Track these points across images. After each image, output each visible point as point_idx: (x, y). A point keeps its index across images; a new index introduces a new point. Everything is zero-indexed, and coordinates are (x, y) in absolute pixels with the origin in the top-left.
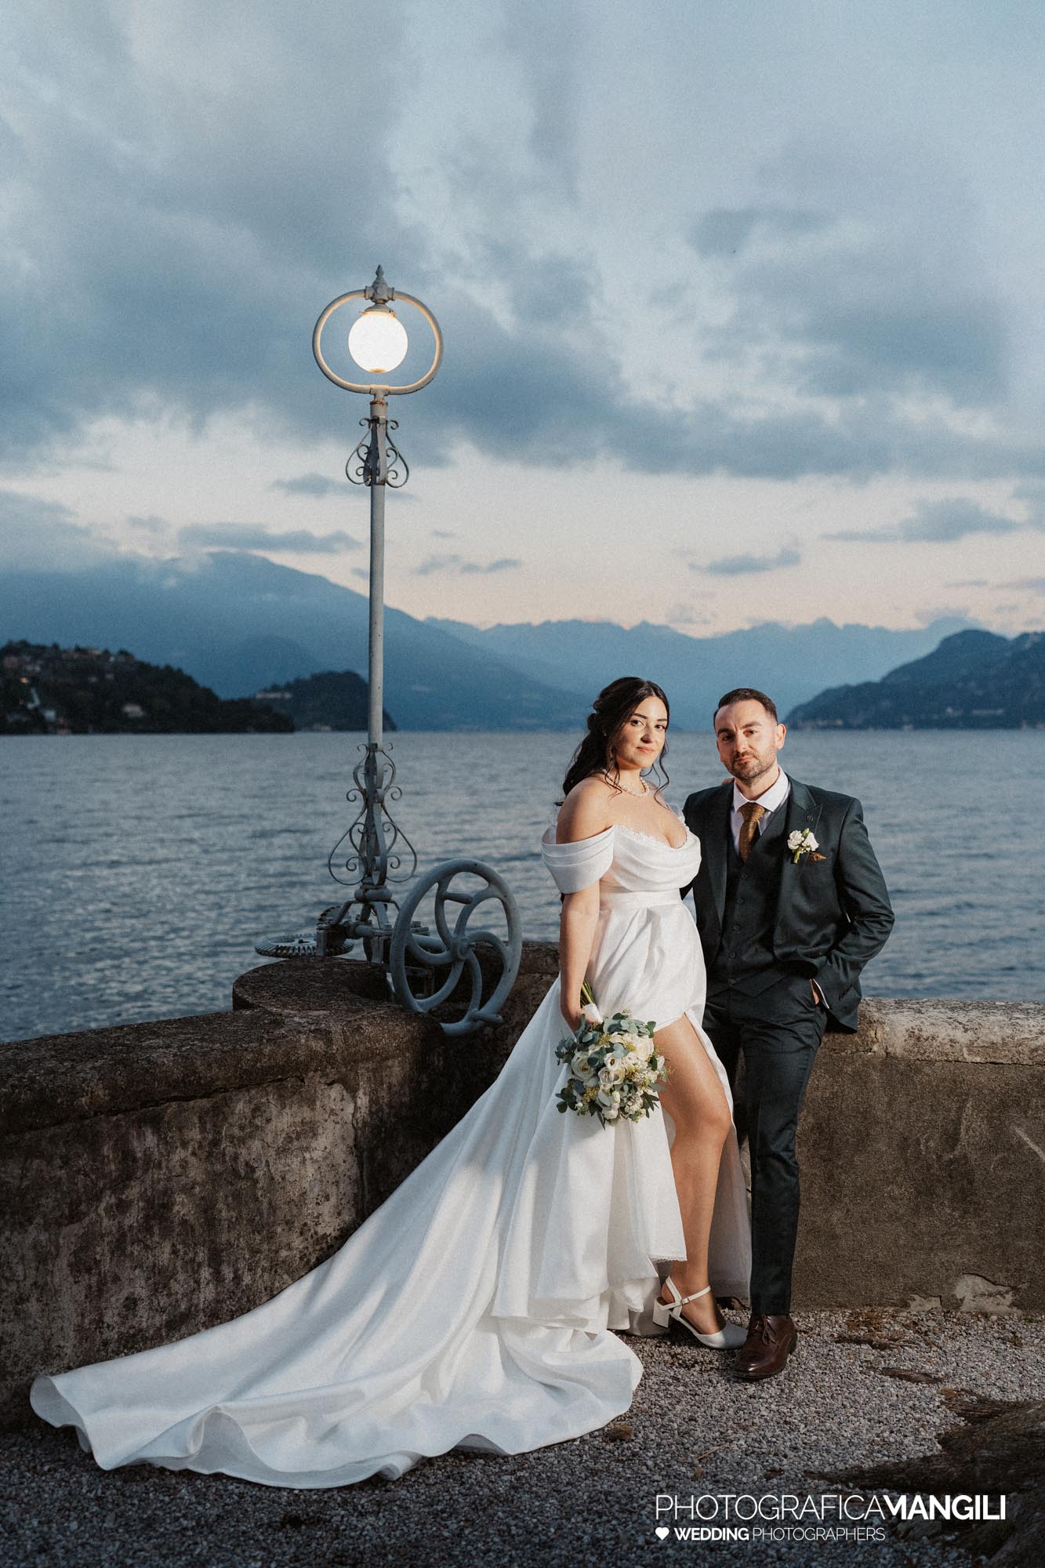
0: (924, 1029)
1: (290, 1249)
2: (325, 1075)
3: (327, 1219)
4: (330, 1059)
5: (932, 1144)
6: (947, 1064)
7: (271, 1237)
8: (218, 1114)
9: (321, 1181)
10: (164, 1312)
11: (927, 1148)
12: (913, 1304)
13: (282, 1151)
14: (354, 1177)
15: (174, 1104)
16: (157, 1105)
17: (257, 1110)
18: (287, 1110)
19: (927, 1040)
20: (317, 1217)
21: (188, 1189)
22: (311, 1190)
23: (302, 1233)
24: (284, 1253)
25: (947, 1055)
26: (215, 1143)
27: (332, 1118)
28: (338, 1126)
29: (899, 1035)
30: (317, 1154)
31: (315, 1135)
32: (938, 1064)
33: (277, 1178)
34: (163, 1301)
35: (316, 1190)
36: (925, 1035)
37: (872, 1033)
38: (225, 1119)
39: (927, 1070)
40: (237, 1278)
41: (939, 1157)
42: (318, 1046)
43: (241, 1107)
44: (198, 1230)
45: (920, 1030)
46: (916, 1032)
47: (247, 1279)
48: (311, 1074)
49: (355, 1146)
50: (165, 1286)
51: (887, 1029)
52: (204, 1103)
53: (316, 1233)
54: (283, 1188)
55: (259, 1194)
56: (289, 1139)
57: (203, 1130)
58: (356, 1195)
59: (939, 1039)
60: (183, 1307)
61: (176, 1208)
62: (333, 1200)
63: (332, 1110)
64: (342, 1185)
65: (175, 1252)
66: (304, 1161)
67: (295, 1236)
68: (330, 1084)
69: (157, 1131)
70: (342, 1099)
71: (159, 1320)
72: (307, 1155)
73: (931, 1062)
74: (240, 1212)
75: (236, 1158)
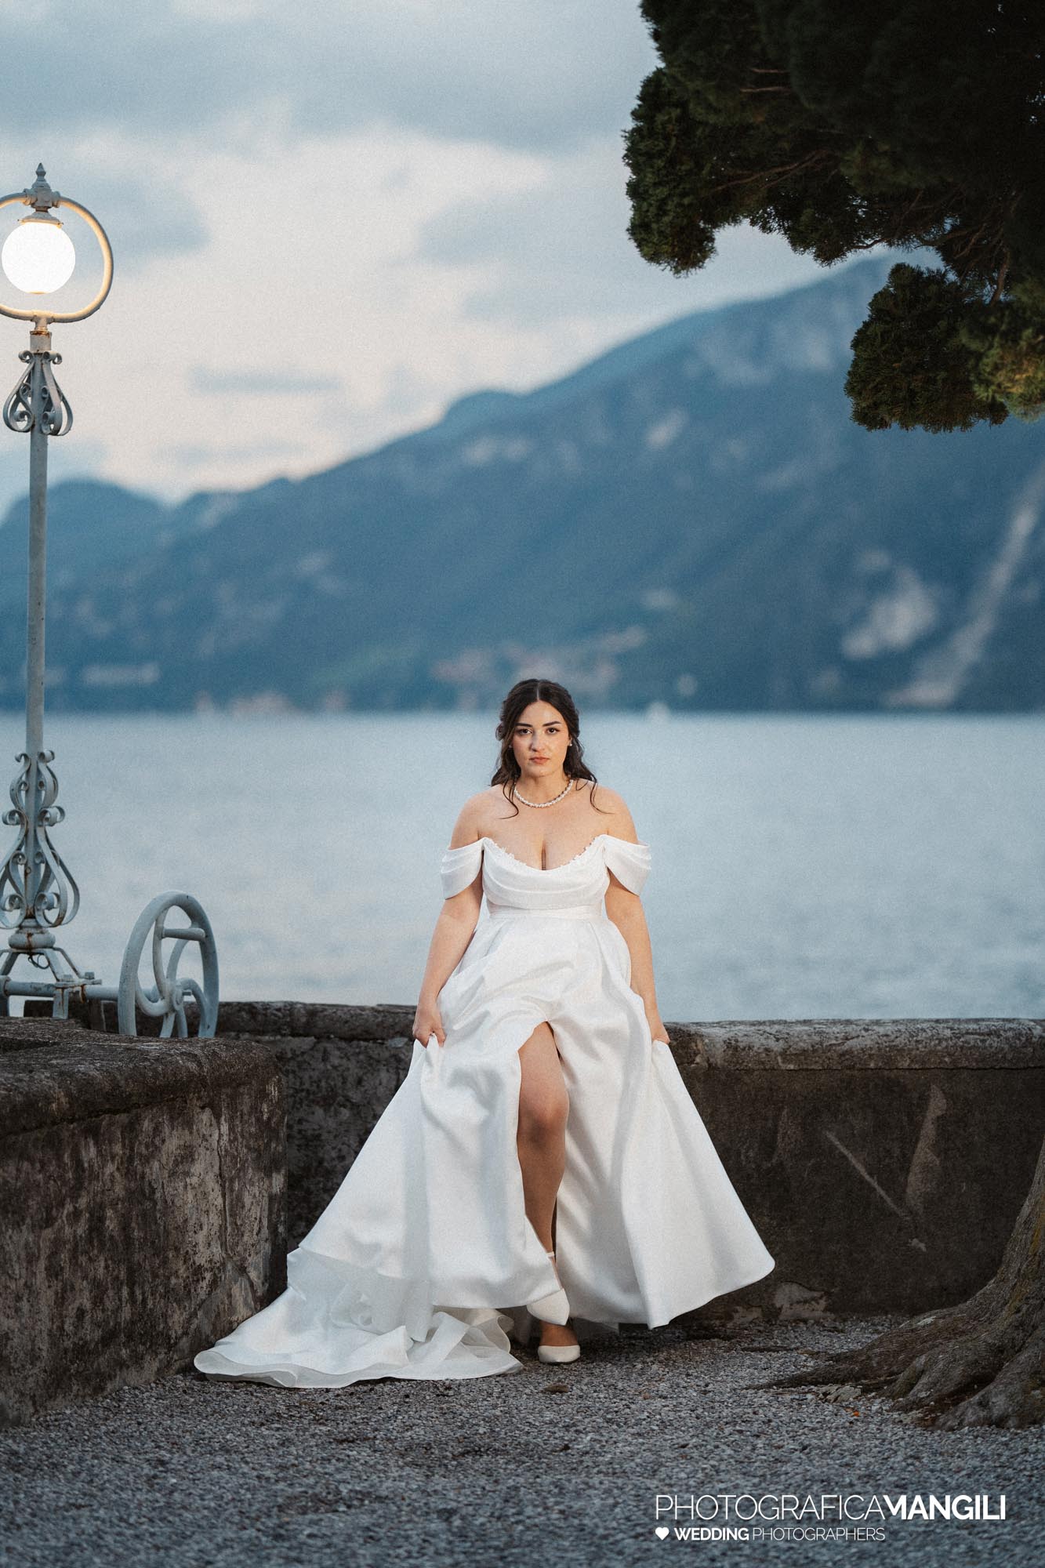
0: (739, 1039)
1: (177, 1277)
2: (199, 1098)
3: (201, 1248)
4: (202, 1080)
5: (751, 1154)
6: (764, 1073)
7: (165, 1262)
8: (131, 1128)
9: (197, 1209)
10: (99, 1327)
11: (747, 1157)
12: (736, 1316)
13: (173, 1174)
14: (219, 1208)
15: (107, 1116)
16: (97, 1116)
17: (157, 1130)
18: (175, 1132)
19: (744, 1049)
20: (195, 1246)
21: (113, 1205)
22: (191, 1218)
23: (185, 1262)
24: (173, 1281)
25: (763, 1063)
26: (131, 1160)
27: (204, 1143)
28: (208, 1152)
29: (718, 1046)
30: (194, 1180)
31: (193, 1160)
32: (756, 1073)
33: (169, 1201)
34: (100, 1315)
35: (194, 1217)
36: (741, 1045)
37: (693, 1044)
38: (137, 1136)
39: (746, 1079)
40: (144, 1301)
41: (759, 1166)
42: (193, 1066)
43: (147, 1125)
44: (121, 1249)
45: (737, 1041)
46: (733, 1042)
47: (150, 1305)
48: (191, 1095)
49: (220, 1175)
50: (102, 1301)
51: (707, 1041)
52: (123, 1118)
53: (194, 1263)
54: (173, 1212)
55: (158, 1216)
56: (176, 1163)
57: (124, 1146)
58: (221, 1226)
59: (755, 1048)
60: (112, 1324)
61: (108, 1222)
62: (205, 1228)
63: (204, 1135)
64: (211, 1215)
65: (107, 1267)
66: (185, 1187)
67: (181, 1262)
68: (203, 1108)
69: (96, 1143)
70: (211, 1125)
71: (98, 1334)
72: (188, 1180)
73: (749, 1071)
74: (146, 1232)
75: (143, 1177)
